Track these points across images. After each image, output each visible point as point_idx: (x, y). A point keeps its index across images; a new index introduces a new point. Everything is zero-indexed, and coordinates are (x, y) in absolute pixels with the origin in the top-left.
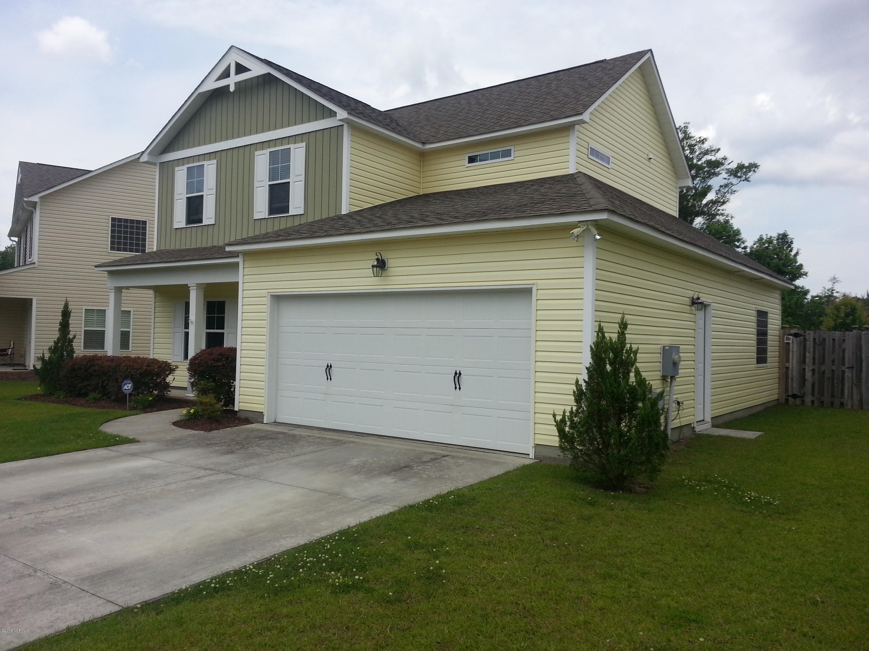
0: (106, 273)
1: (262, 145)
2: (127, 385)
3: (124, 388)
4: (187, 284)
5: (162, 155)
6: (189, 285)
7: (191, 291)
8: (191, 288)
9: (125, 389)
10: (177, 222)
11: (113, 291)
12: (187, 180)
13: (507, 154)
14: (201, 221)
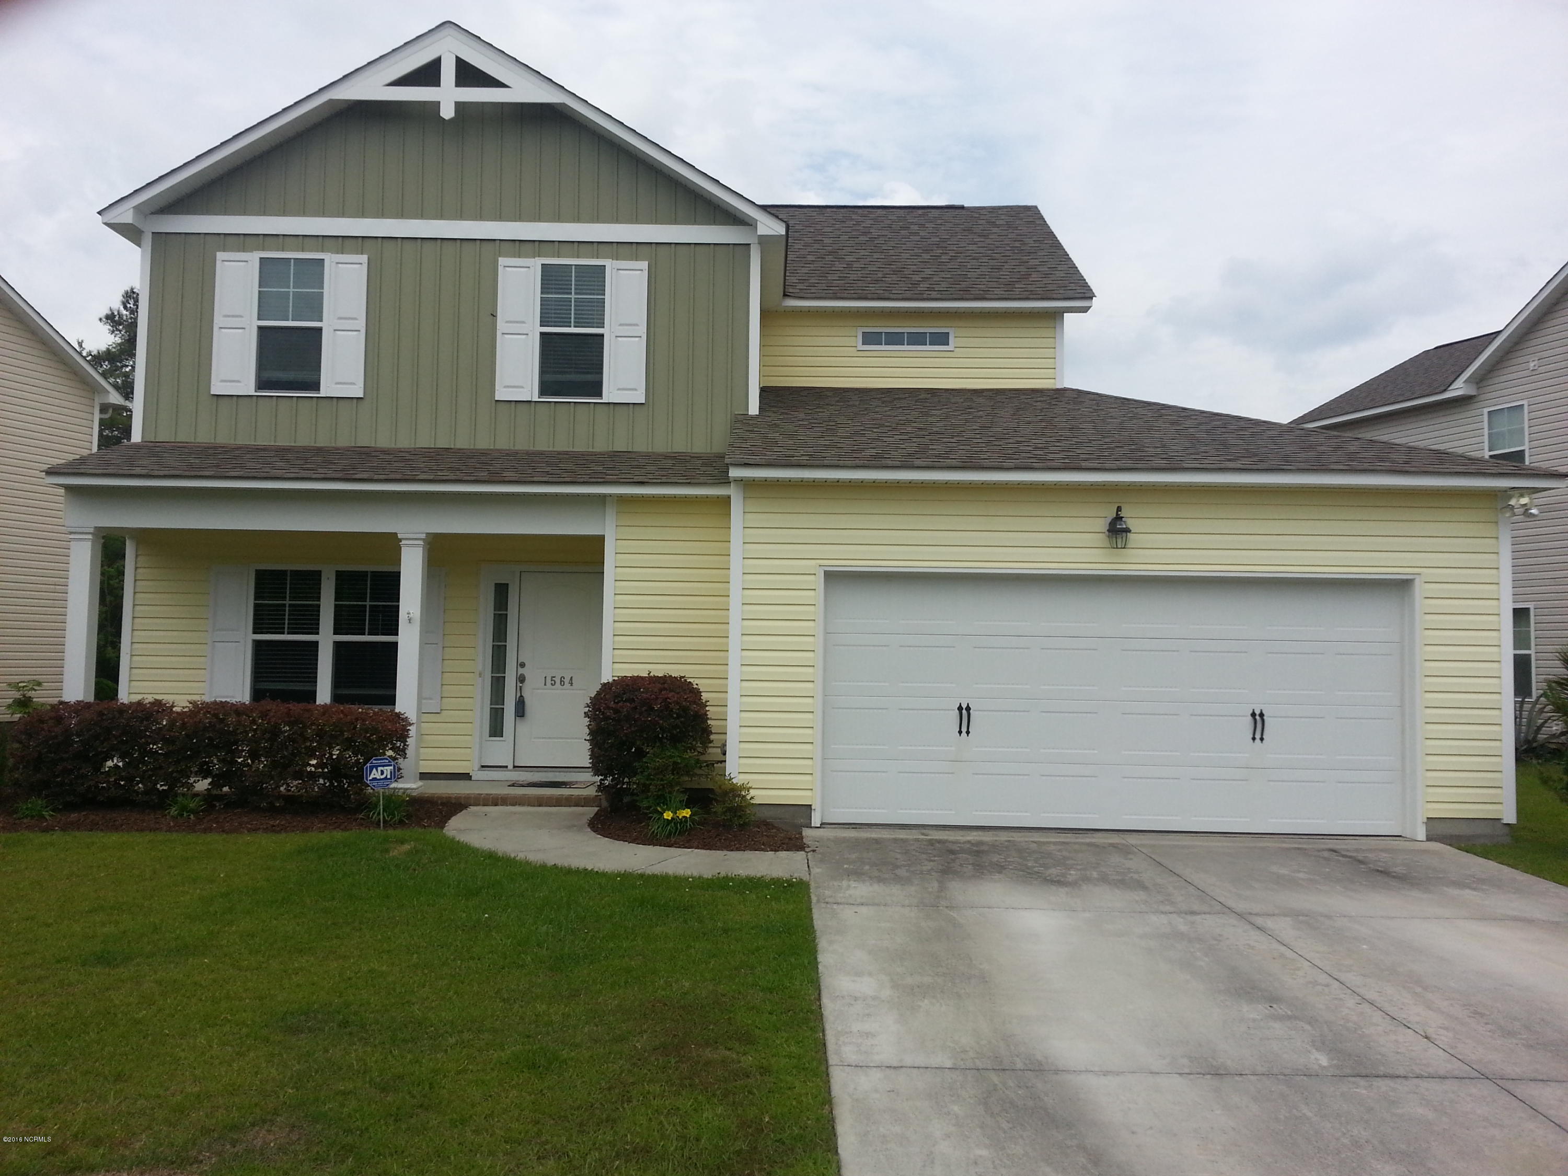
0: (62, 491)
1: (519, 247)
2: (380, 769)
3: (372, 776)
4: (396, 534)
5: (164, 216)
6: (400, 536)
7: (404, 551)
8: (403, 542)
9: (375, 779)
10: (223, 381)
11: (90, 537)
12: (260, 286)
13: (942, 339)
14: (316, 386)
